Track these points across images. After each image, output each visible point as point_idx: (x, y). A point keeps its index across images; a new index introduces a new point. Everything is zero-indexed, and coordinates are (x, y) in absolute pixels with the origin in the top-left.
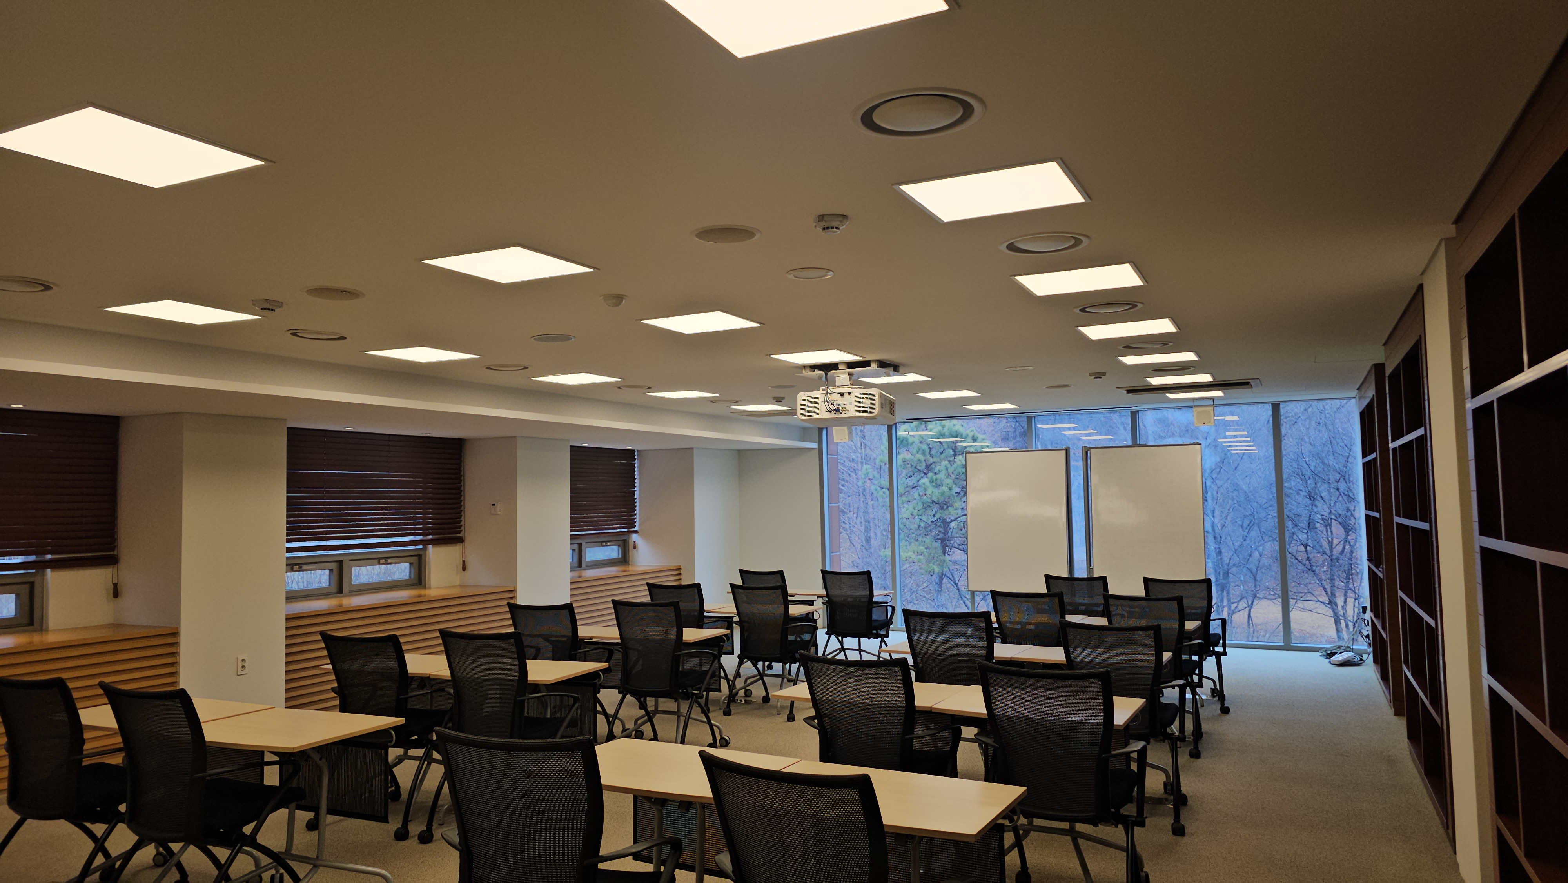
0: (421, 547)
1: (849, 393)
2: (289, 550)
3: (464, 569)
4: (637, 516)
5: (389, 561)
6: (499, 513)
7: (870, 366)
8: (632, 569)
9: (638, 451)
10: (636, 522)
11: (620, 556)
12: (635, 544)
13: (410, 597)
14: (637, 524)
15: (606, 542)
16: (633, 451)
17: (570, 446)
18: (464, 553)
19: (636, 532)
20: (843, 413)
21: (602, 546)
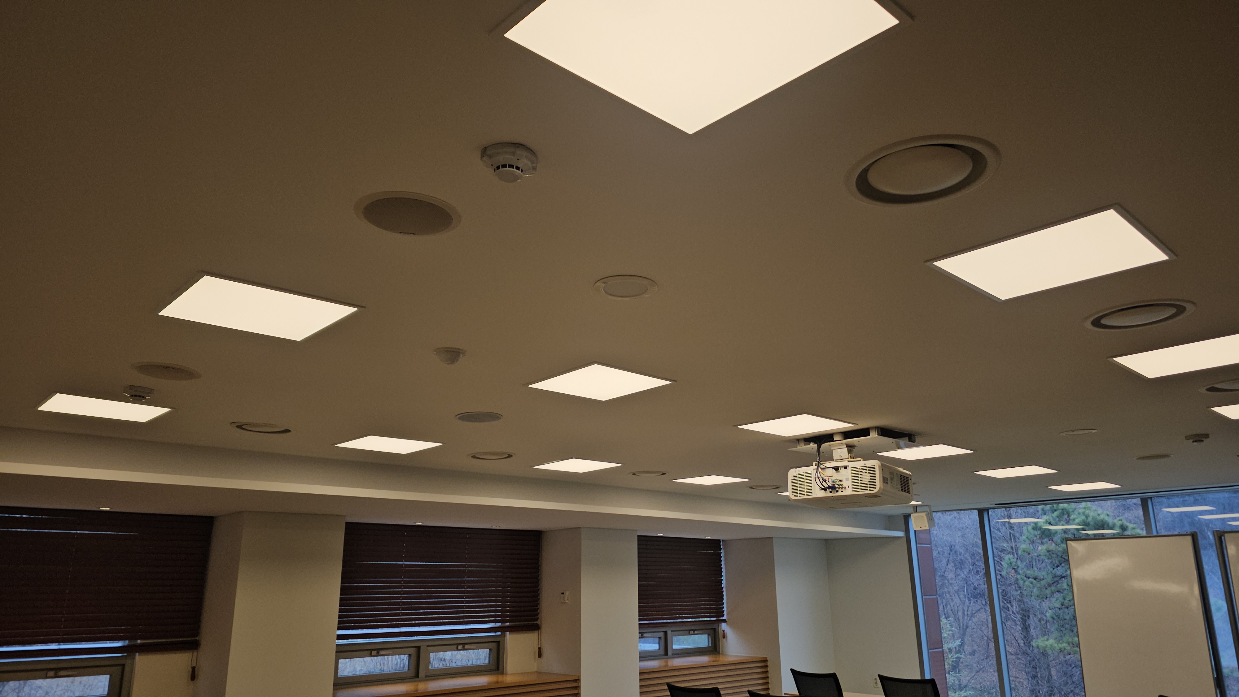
0: (499, 633)
1: (845, 467)
2: (340, 637)
3: (540, 655)
4: (725, 605)
5: (466, 647)
6: (567, 602)
7: (869, 436)
8: (723, 659)
9: (722, 540)
10: (724, 611)
11: (710, 645)
12: (724, 633)
13: (489, 684)
14: (725, 613)
15: (694, 630)
16: (719, 541)
17: (638, 536)
18: (540, 640)
19: (725, 621)
20: (840, 491)
21: (689, 634)
